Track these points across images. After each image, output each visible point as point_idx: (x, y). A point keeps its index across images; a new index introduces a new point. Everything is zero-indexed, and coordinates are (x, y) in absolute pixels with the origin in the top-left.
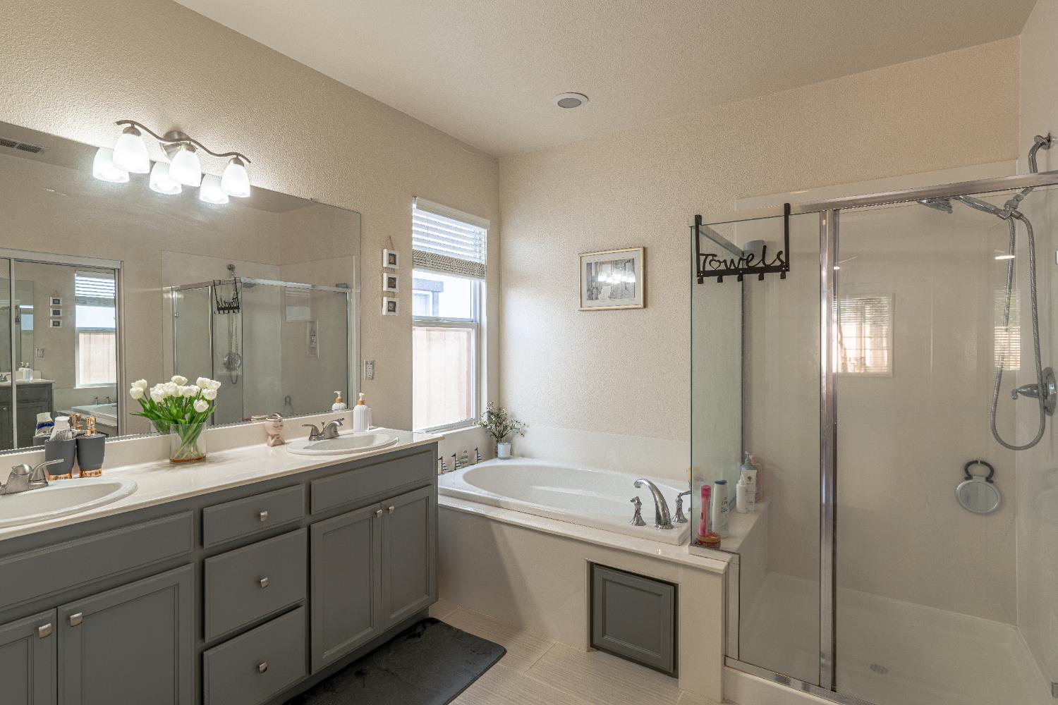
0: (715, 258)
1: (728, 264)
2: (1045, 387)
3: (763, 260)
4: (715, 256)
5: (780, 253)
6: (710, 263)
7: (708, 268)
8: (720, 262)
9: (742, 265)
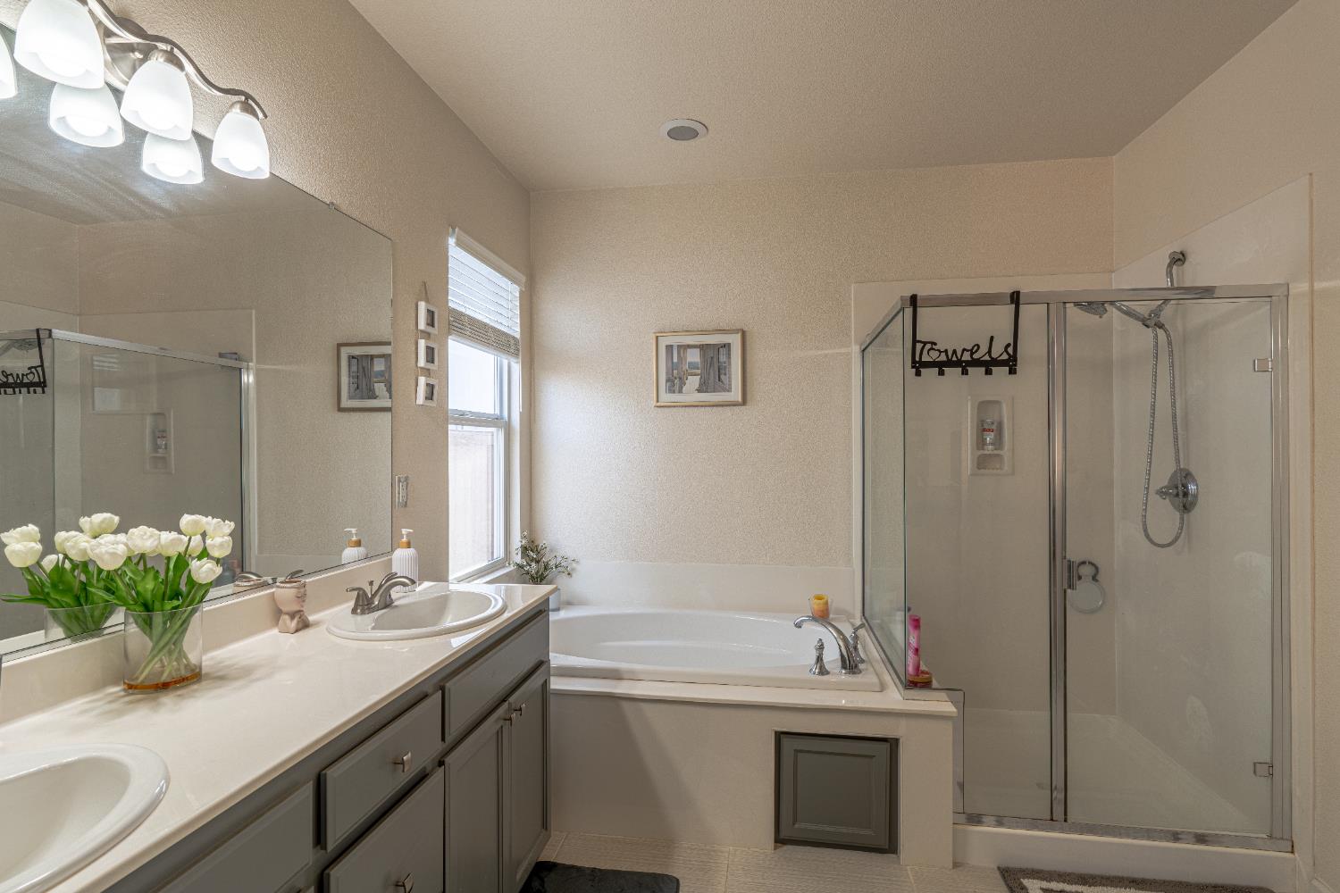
0: (934, 347)
1: (950, 354)
2: (1185, 486)
3: (989, 352)
4: (935, 344)
5: (1008, 345)
6: (929, 350)
7: (925, 358)
8: (940, 352)
9: (967, 357)
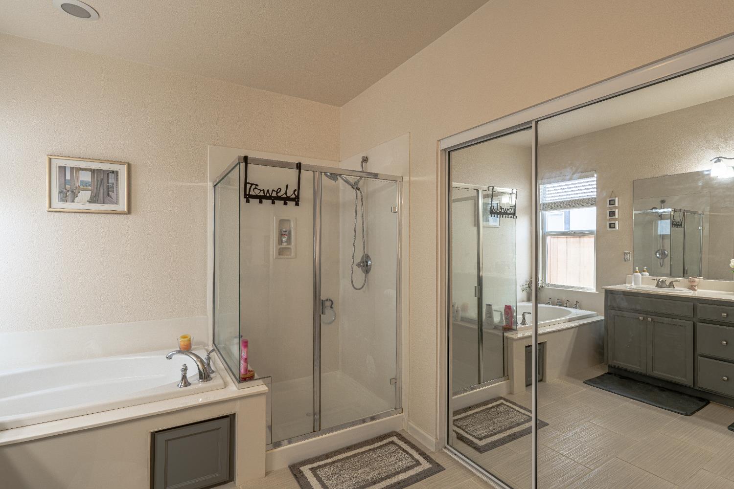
1: (266, 192)
2: (367, 262)
3: (286, 193)
4: (258, 186)
5: (295, 190)
6: (254, 189)
7: (252, 193)
8: (260, 190)
9: (274, 194)
